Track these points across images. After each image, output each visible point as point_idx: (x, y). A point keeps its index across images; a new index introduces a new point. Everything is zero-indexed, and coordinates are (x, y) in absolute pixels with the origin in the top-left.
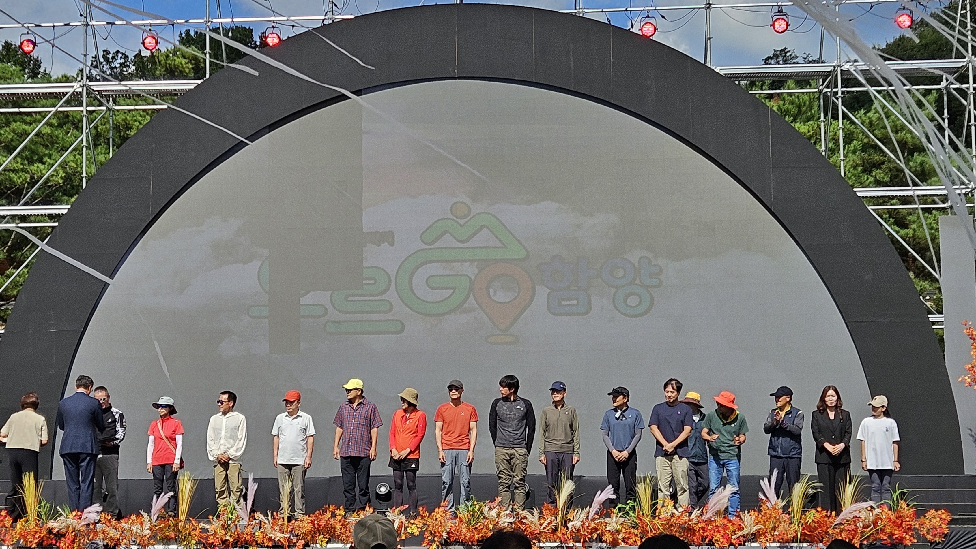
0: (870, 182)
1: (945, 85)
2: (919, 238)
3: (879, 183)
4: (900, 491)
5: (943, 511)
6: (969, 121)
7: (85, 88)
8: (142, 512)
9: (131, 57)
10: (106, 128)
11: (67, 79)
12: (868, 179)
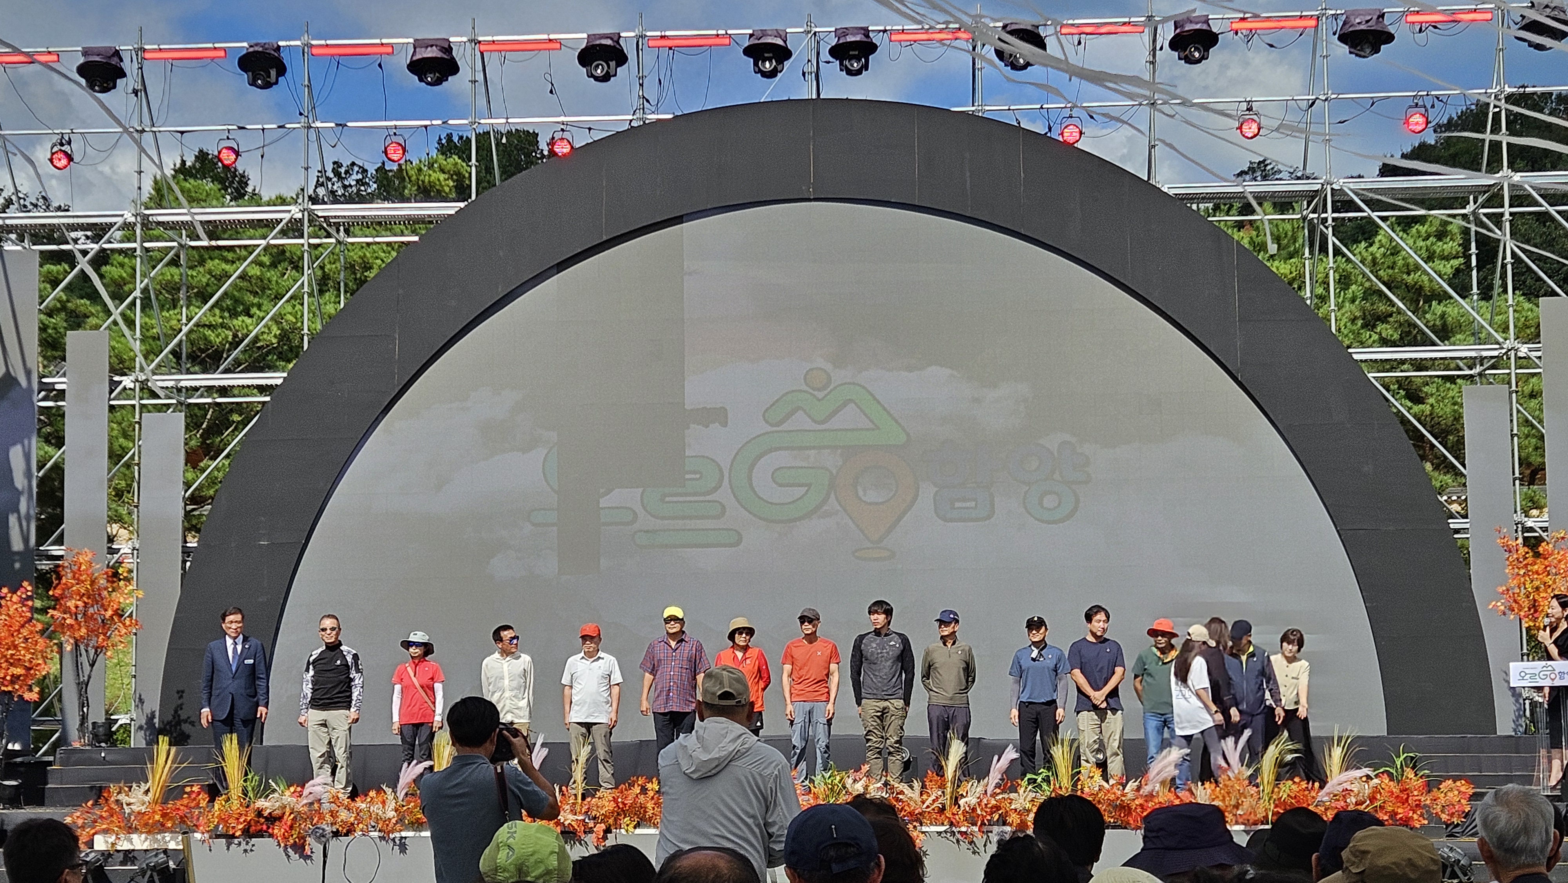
0: (1374, 342)
1: (1472, 209)
2: (1439, 417)
3: (1385, 342)
4: (1406, 755)
5: (1463, 782)
6: (1504, 258)
7: (306, 213)
8: (384, 788)
9: (372, 170)
10: (336, 268)
11: (283, 201)
12: (1370, 337)
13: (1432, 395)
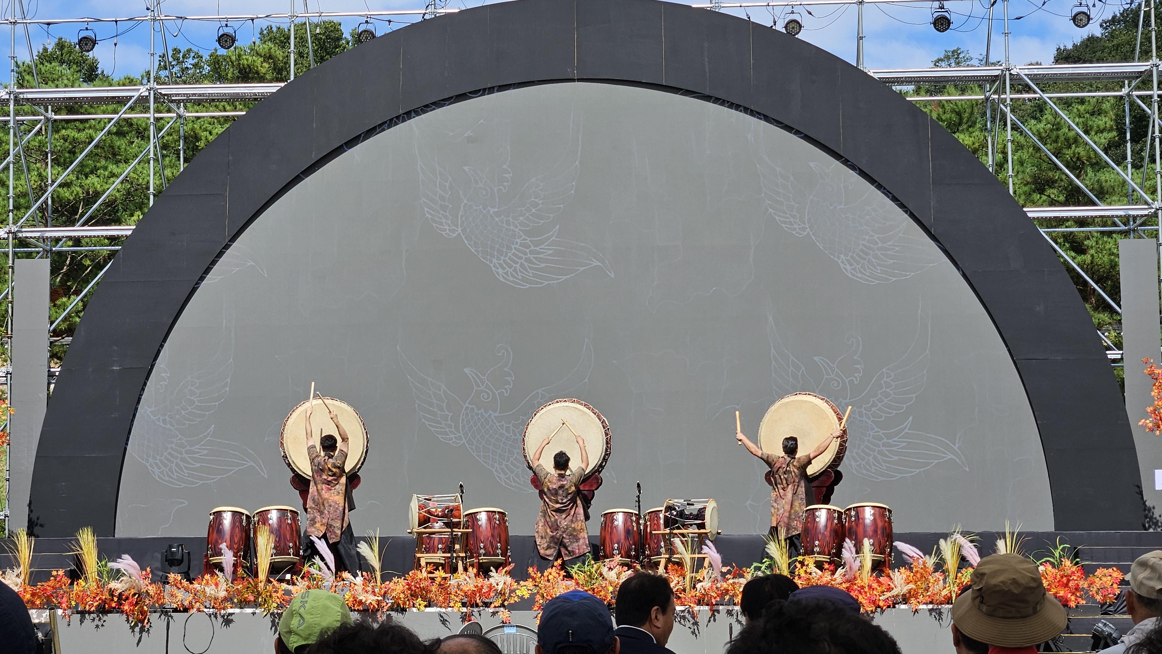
1: (1127, 92)
4: (1062, 546)
5: (1115, 569)
7: (152, 92)
8: (217, 572)
13: (1092, 247)
